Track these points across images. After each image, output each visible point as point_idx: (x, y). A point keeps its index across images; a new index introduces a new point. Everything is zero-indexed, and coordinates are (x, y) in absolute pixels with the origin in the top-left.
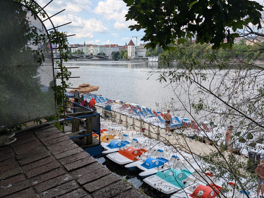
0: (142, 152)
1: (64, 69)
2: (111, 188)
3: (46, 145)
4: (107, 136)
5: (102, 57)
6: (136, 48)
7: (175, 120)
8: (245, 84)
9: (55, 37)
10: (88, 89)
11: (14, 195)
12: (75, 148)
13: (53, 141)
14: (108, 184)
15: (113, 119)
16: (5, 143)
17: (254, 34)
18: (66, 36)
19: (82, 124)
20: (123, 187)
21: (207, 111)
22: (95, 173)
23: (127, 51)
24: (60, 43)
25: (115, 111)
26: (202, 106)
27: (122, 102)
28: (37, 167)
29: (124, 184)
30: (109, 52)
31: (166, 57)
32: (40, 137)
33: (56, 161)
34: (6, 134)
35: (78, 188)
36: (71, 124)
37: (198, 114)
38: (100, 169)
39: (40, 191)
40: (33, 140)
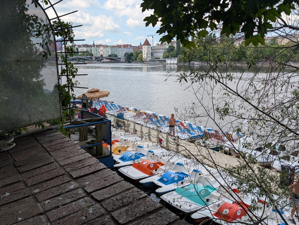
0: (159, 166)
1: (70, 65)
2: (123, 196)
3: (49, 151)
4: (119, 148)
5: (113, 59)
6: (151, 48)
7: (197, 130)
8: (277, 85)
9: (59, 28)
10: (97, 94)
11: (12, 204)
12: (82, 154)
13: (57, 146)
14: (120, 192)
15: (126, 128)
16: (3, 149)
17: (288, 27)
18: (72, 27)
19: (91, 133)
20: (137, 195)
21: (233, 116)
22: (105, 180)
23: (141, 52)
24: (65, 35)
25: (128, 120)
26: (228, 110)
27: (136, 110)
28: (39, 174)
29: (138, 191)
30: (121, 54)
31: (186, 53)
32: (42, 143)
33: (60, 168)
34: (4, 139)
35: (85, 196)
36: (78, 132)
37: (223, 119)
38: (111, 175)
39: (42, 200)
40: (34, 146)
